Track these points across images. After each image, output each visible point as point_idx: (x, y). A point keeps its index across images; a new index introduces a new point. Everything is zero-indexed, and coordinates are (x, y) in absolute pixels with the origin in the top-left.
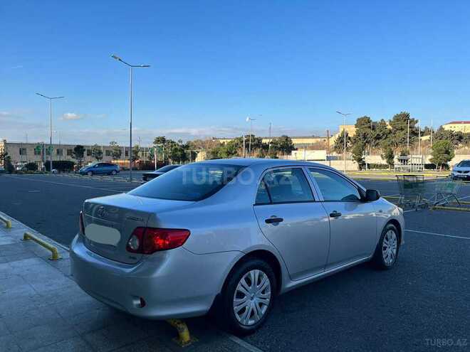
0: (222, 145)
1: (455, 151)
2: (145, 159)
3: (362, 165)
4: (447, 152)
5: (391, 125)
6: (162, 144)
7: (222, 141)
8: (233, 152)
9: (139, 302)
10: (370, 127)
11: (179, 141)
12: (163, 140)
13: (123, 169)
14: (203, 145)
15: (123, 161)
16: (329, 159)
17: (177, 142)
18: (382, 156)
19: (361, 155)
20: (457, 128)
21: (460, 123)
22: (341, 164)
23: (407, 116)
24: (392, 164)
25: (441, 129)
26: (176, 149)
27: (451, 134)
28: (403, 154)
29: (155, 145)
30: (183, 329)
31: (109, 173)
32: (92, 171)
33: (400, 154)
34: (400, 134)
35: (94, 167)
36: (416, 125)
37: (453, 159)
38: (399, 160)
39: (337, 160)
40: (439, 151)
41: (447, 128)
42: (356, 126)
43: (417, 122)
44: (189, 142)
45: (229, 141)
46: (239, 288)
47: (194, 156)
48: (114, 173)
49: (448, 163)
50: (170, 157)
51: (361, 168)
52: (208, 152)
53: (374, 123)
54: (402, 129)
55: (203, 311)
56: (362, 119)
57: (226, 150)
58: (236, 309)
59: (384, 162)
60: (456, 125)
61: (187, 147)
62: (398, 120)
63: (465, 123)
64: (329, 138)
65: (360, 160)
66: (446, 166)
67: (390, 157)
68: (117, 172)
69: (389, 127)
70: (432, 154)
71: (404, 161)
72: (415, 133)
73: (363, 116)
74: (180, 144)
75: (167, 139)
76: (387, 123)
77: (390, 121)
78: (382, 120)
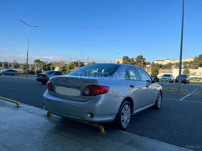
0: (66, 64)
1: (160, 71)
2: (30, 69)
4: (157, 72)
5: (136, 60)
6: (38, 63)
7: (66, 63)
8: (72, 68)
9: (90, 115)
10: (128, 60)
11: (46, 62)
12: (39, 61)
13: (20, 73)
14: (58, 64)
15: (19, 70)
17: (45, 62)
20: (160, 63)
21: (160, 61)
23: (142, 56)
25: (153, 63)
26: (45, 65)
27: (158, 65)
29: (35, 63)
30: (102, 128)
31: (13, 75)
32: (5, 74)
34: (139, 64)
35: (6, 71)
36: (145, 61)
37: (159, 74)
40: (154, 71)
41: (155, 62)
42: (123, 60)
43: (145, 59)
44: (51, 63)
45: (69, 63)
46: (123, 111)
47: (54, 68)
48: (16, 75)
49: (157, 76)
50: (42, 69)
52: (60, 67)
53: (130, 59)
54: (140, 62)
55: (112, 120)
56: (125, 57)
57: (69, 67)
58: (122, 119)
61: (50, 64)
62: (139, 58)
63: (162, 61)
68: (17, 74)
69: (135, 61)
70: (151, 72)
72: (145, 64)
73: (125, 56)
74: (47, 63)
75: (41, 60)
77: (136, 58)
78: (133, 58)
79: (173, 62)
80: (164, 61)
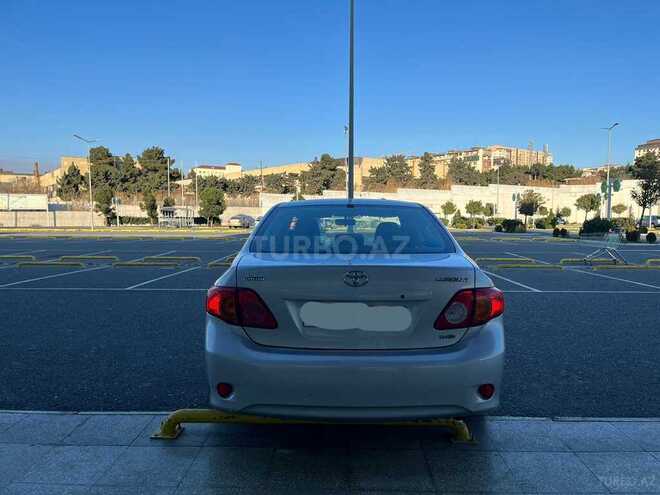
3: (111, 218)
4: (219, 204)
5: (140, 162)
10: (111, 164)
16: (52, 208)
18: (141, 205)
19: (109, 203)
22: (73, 217)
24: (155, 218)
28: (167, 204)
33: (163, 203)
34: (154, 177)
36: (173, 166)
37: (224, 212)
38: (164, 212)
39: (66, 210)
40: (209, 201)
42: (90, 160)
43: (173, 161)
49: (220, 216)
51: (109, 224)
53: (116, 158)
54: (156, 171)
56: (98, 150)
59: (145, 214)
60: (218, 171)
62: (150, 157)
64: (38, 176)
65: (107, 211)
66: (217, 221)
67: (152, 208)
69: (138, 166)
70: (201, 205)
71: (169, 213)
73: (98, 146)
76: (135, 160)
77: (139, 158)
78: (128, 155)
79: (256, 173)
80: (224, 168)
